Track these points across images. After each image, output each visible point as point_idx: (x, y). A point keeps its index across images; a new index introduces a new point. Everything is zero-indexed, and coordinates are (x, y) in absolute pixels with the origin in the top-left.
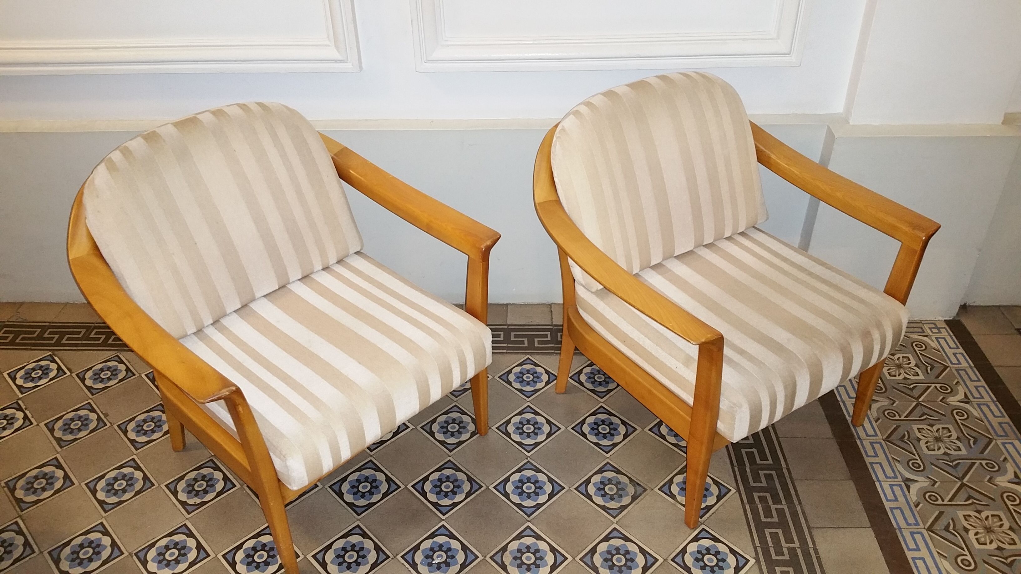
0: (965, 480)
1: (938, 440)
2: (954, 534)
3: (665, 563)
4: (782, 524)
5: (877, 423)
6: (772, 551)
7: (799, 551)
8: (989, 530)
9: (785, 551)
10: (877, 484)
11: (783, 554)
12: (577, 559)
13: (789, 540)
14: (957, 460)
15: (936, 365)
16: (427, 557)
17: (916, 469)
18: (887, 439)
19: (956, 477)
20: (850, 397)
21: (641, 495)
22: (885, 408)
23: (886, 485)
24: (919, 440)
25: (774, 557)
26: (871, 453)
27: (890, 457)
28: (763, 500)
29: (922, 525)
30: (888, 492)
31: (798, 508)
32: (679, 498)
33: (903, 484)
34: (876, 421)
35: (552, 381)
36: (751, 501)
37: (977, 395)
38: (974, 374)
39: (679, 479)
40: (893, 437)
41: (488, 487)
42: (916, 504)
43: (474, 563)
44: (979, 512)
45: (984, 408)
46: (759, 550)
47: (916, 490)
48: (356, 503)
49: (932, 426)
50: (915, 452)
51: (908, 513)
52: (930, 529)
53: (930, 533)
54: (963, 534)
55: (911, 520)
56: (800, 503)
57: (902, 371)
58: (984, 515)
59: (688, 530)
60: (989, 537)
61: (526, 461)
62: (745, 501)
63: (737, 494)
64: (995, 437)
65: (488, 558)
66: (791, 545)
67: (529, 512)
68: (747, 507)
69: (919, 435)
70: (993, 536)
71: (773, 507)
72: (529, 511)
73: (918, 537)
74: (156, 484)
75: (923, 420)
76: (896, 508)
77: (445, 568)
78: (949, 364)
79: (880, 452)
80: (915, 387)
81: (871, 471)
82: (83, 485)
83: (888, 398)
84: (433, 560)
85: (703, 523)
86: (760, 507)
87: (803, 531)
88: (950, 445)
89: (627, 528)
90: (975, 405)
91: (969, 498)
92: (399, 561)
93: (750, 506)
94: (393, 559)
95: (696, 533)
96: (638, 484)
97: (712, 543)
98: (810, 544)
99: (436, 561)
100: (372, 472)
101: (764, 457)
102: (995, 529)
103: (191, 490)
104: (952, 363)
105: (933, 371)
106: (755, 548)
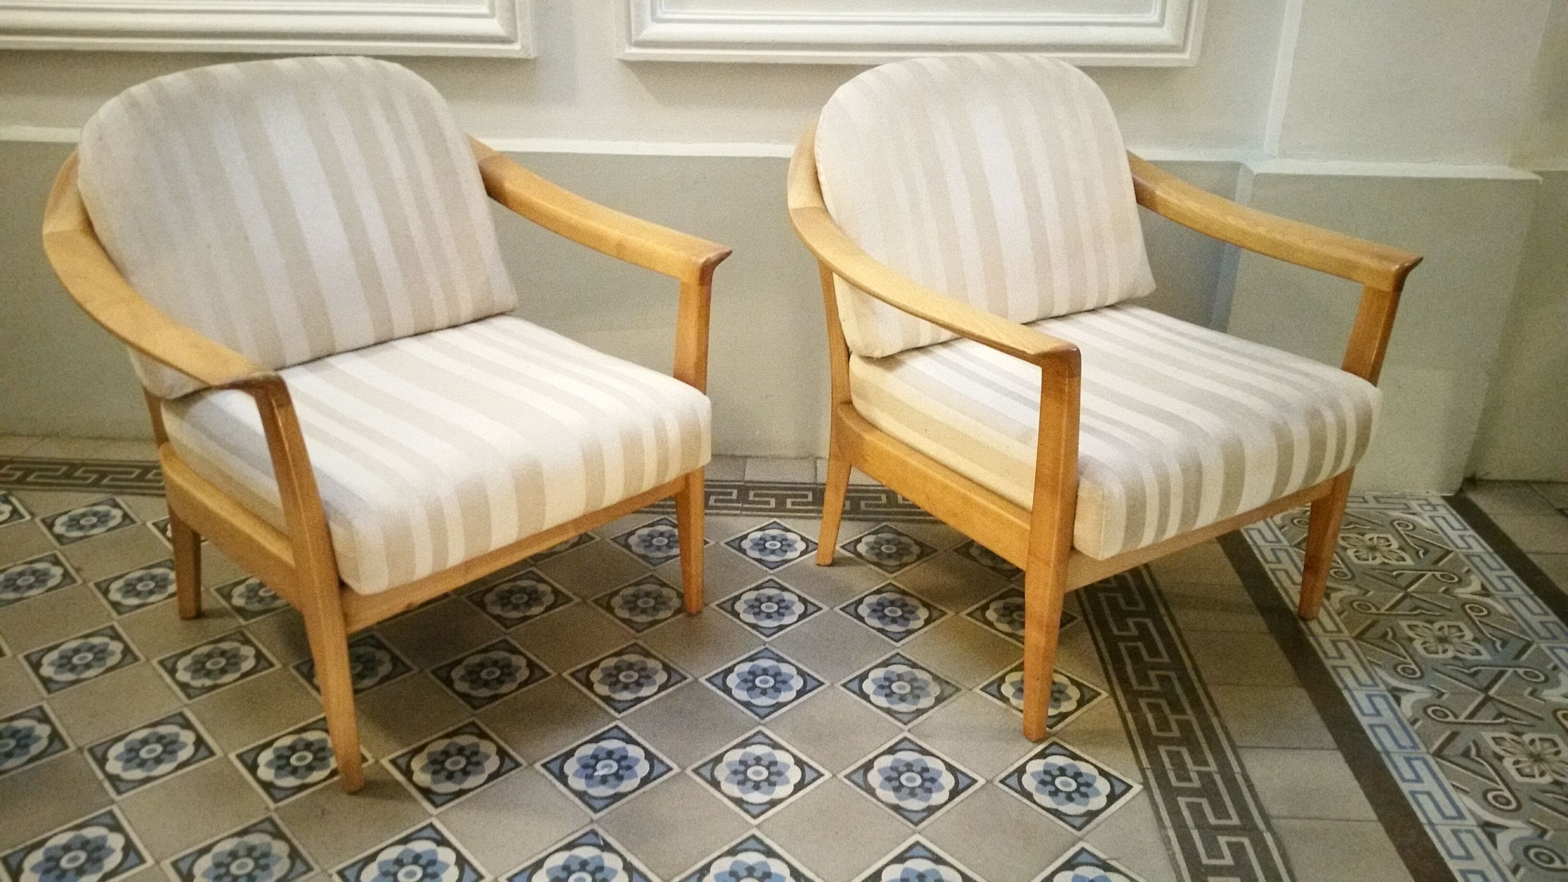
0: (1492, 693)
1: (1442, 640)
2: (1477, 762)
3: (989, 785)
4: (1187, 738)
5: (1342, 617)
6: (1172, 775)
7: (1217, 778)
8: (1537, 758)
9: (1194, 776)
10: (1346, 694)
11: (1190, 780)
12: (841, 776)
13: (1200, 760)
14: (1476, 666)
15: (1432, 549)
16: (585, 766)
17: (1408, 674)
18: (1359, 637)
19: (1476, 688)
20: (1294, 583)
21: (951, 695)
22: (1354, 598)
23: (1361, 696)
24: (1411, 640)
25: (1174, 782)
26: (1332, 653)
27: (1364, 660)
28: (1155, 708)
29: (1423, 749)
30: (1365, 703)
31: (1215, 721)
32: (1014, 701)
33: (1389, 696)
34: (1339, 614)
35: (811, 551)
36: (1134, 708)
37: (1500, 586)
38: (1495, 561)
39: (1016, 676)
40: (1367, 635)
41: (696, 680)
42: (1411, 720)
43: (665, 777)
44: (1519, 734)
45: (1516, 604)
46: (1149, 773)
47: (1409, 705)
48: (474, 693)
49: (1432, 623)
50: (1405, 654)
51: (1398, 732)
52: (1438, 754)
53: (1438, 759)
54: (1495, 762)
55: (1405, 741)
56: (1217, 713)
57: (1378, 554)
58: (1527, 738)
59: (1031, 745)
60: (1539, 768)
61: (762, 647)
62: (1125, 707)
63: (1112, 700)
64: (1536, 639)
65: (689, 772)
66: (1203, 769)
67: (763, 714)
68: (1129, 716)
69: (1411, 634)
70: (1544, 767)
71: (1172, 718)
72: (763, 712)
73: (1418, 764)
74: (143, 658)
75: (1418, 615)
76: (1380, 726)
77: (615, 782)
78: (1452, 547)
79: (1348, 653)
80: (1398, 575)
81: (1334, 676)
82: (20, 657)
83: (1357, 586)
84: (595, 770)
85: (1055, 735)
86: (1150, 717)
87: (1223, 751)
88: (1463, 648)
89: (925, 737)
90: (1501, 601)
91: (1500, 715)
92: (538, 772)
93: (1132, 715)
94: (526, 768)
95: (1041, 747)
96: (947, 682)
97: (1071, 761)
98: (1236, 769)
99: (600, 772)
100: (505, 654)
101: (1154, 652)
102: (1548, 757)
103: (199, 668)
104: (1457, 547)
105: (1428, 557)
106: (1142, 770)
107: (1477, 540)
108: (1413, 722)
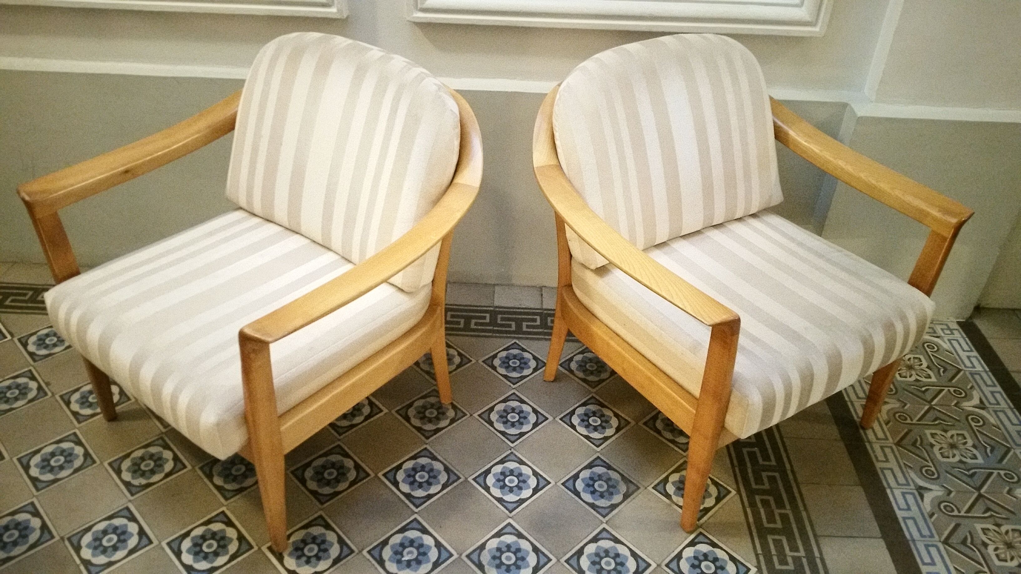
0: (982, 491)
1: (953, 446)
2: (971, 549)
3: (658, 568)
4: (787, 531)
5: (888, 426)
6: (775, 559)
7: (804, 561)
8: (1009, 546)
9: (790, 560)
10: (888, 491)
11: (787, 564)
12: (563, 560)
13: (794, 548)
14: (974, 468)
15: (949, 367)
16: (396, 553)
17: (929, 476)
18: (898, 444)
19: (973, 488)
20: (858, 398)
21: (633, 493)
22: (896, 411)
23: (898, 493)
24: (932, 446)
25: (778, 566)
26: (881, 458)
27: (901, 463)
28: (765, 503)
29: (937, 538)
30: (901, 500)
31: (804, 514)
32: (674, 498)
33: (916, 494)
34: (887, 424)
35: (541, 368)
36: (753, 505)
37: (992, 401)
38: (989, 378)
39: (675, 477)
40: (905, 442)
41: (466, 479)
43: (449, 562)
44: (999, 525)
45: (1001, 415)
46: (761, 558)
47: (930, 499)
48: (320, 491)
49: (946, 431)
50: (928, 458)
51: (921, 523)
52: (946, 542)
53: (947, 547)
54: (983, 549)
55: (926, 532)
56: (806, 509)
57: (913, 372)
58: (1003, 529)
59: (685, 535)
60: (1010, 554)
61: (510, 451)
62: (746, 504)
63: (738, 497)
64: (1014, 447)
65: (463, 557)
66: (796, 554)
67: (511, 507)
68: (749, 510)
69: (932, 441)
70: (1014, 553)
71: (777, 512)
72: (511, 506)
73: (933, 550)
74: (98, 462)
75: (936, 425)
76: (909, 518)
77: (416, 566)
78: (962, 367)
79: (891, 456)
80: (927, 390)
81: (882, 477)
82: (15, 459)
83: (899, 400)
84: (403, 556)
85: (701, 526)
86: (762, 511)
87: (808, 538)
88: (966, 453)
89: (615, 527)
90: (991, 412)
91: (988, 510)
92: (364, 557)
93: (751, 510)
94: (358, 554)
95: (692, 536)
96: (631, 482)
97: (710, 548)
98: (817, 554)
99: (406, 558)
100: (339, 458)
101: (766, 458)
102: (1016, 545)
103: (136, 470)
104: (965, 366)
105: (946, 374)
106: (757, 555)
107: (979, 361)
108: (931, 515)
